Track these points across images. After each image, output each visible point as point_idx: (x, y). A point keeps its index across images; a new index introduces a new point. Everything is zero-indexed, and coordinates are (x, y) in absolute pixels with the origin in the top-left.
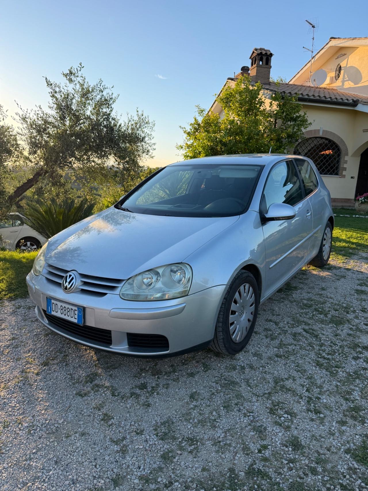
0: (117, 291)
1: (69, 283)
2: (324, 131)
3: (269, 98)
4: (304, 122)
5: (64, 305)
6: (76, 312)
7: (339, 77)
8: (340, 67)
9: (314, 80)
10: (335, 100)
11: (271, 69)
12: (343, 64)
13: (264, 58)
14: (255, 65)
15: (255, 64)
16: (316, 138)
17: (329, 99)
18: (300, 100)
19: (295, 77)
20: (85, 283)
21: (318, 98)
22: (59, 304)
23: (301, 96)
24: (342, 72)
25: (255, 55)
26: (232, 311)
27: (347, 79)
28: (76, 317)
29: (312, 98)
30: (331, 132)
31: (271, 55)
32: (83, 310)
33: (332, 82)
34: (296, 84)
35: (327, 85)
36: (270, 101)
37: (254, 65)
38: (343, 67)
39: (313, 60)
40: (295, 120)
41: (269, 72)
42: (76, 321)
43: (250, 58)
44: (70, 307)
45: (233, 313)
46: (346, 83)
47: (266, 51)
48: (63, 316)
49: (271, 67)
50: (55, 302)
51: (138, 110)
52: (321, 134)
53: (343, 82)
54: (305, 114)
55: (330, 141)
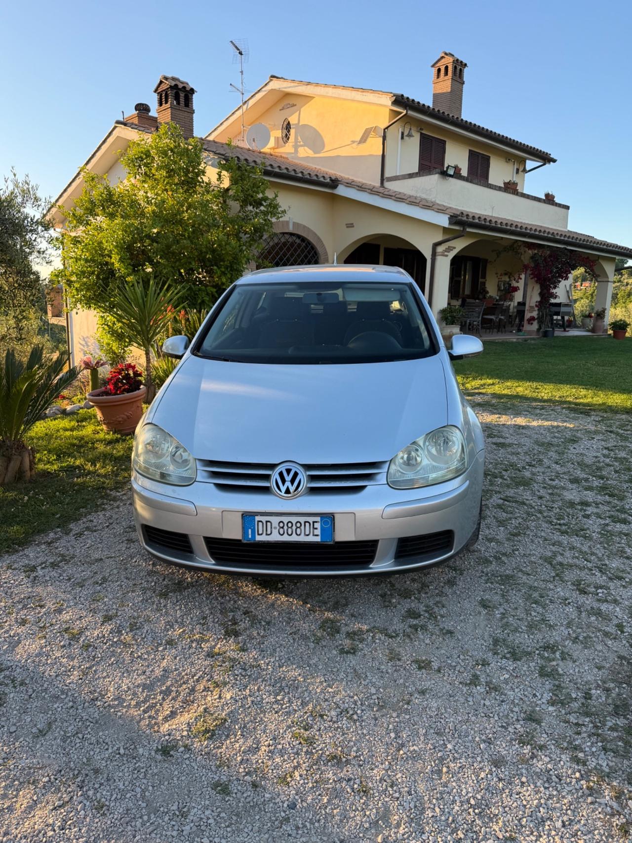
0: (382, 479)
1: (292, 481)
2: (294, 224)
3: (212, 165)
4: (273, 208)
5: (286, 519)
6: (317, 525)
7: (288, 139)
8: (289, 123)
9: (254, 140)
11: (194, 115)
12: (293, 120)
13: (182, 95)
14: (168, 105)
15: (166, 103)
16: (284, 233)
17: (300, 175)
18: (267, 173)
21: (285, 171)
22: (275, 520)
24: (292, 131)
25: (164, 87)
27: (302, 143)
28: (318, 532)
29: (277, 170)
30: (304, 227)
31: (192, 91)
32: (329, 519)
33: (277, 146)
35: (271, 149)
36: (217, 170)
37: (164, 105)
38: (293, 125)
39: (245, 107)
40: (258, 203)
41: (192, 119)
42: (318, 539)
43: (155, 91)
44: (302, 519)
46: (301, 150)
47: (182, 83)
48: (286, 538)
49: (193, 112)
50: (264, 519)
52: (291, 229)
53: (296, 147)
54: (276, 196)
55: (303, 239)
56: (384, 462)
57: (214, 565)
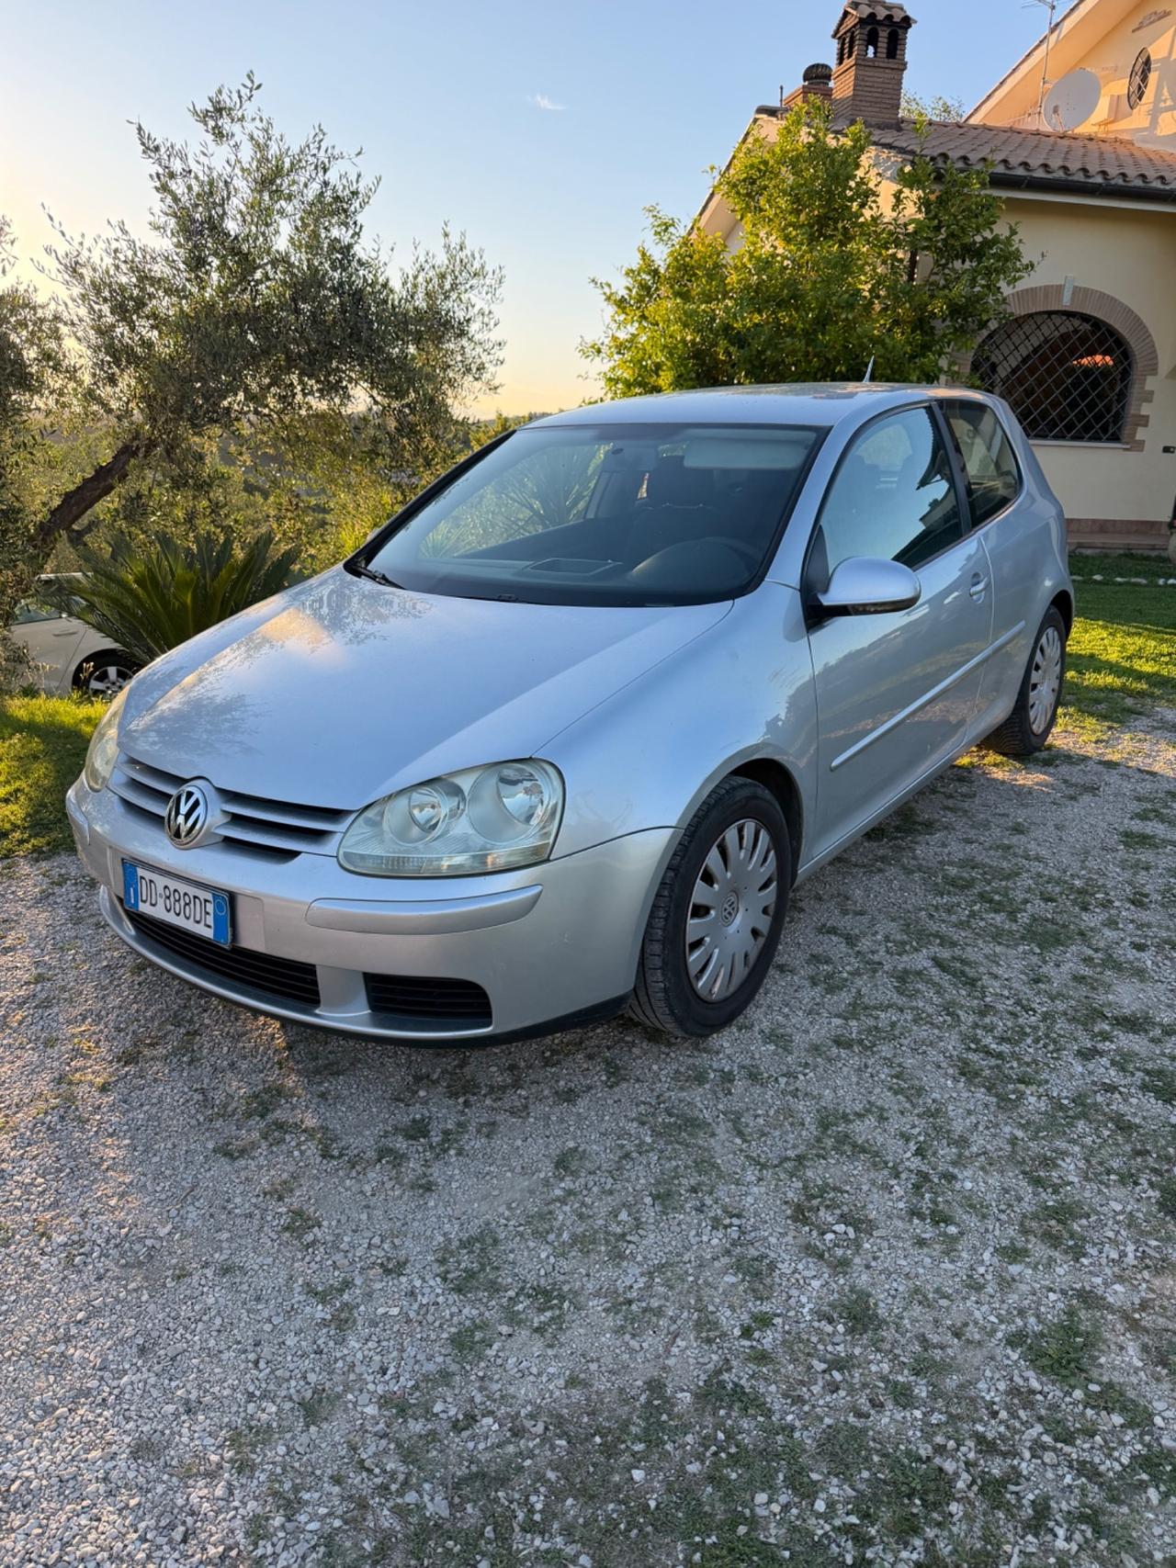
0: (330, 847)
1: (187, 816)
2: (1076, 290)
3: (891, 179)
4: (1006, 260)
5: (173, 884)
6: (210, 908)
7: (1140, 98)
8: (1148, 62)
9: (1056, 110)
10: (1120, 182)
11: (906, 74)
12: (1157, 51)
13: (883, 34)
14: (852, 61)
15: (850, 56)
16: (1050, 313)
17: (1099, 180)
18: (998, 181)
19: (989, 96)
20: (237, 820)
22: (161, 881)
23: (1001, 169)
24: (1153, 77)
25: (850, 22)
26: (694, 906)
27: (1169, 103)
28: (210, 920)
29: (1040, 174)
30: (1102, 295)
31: (907, 22)
32: (229, 901)
33: (1115, 115)
34: (990, 123)
35: (1099, 125)
36: (896, 187)
37: (846, 61)
38: (1157, 61)
39: (1053, 38)
40: (976, 252)
41: (899, 83)
42: (209, 933)
43: (834, 36)
44: (193, 891)
45: (701, 911)
46: (1165, 118)
47: (889, 8)
49: (903, 66)
50: (148, 875)
51: (448, 230)
52: (1066, 303)
53: (1155, 115)
54: (1013, 232)
55: (1097, 324)
56: (349, 812)
57: (131, 937)
